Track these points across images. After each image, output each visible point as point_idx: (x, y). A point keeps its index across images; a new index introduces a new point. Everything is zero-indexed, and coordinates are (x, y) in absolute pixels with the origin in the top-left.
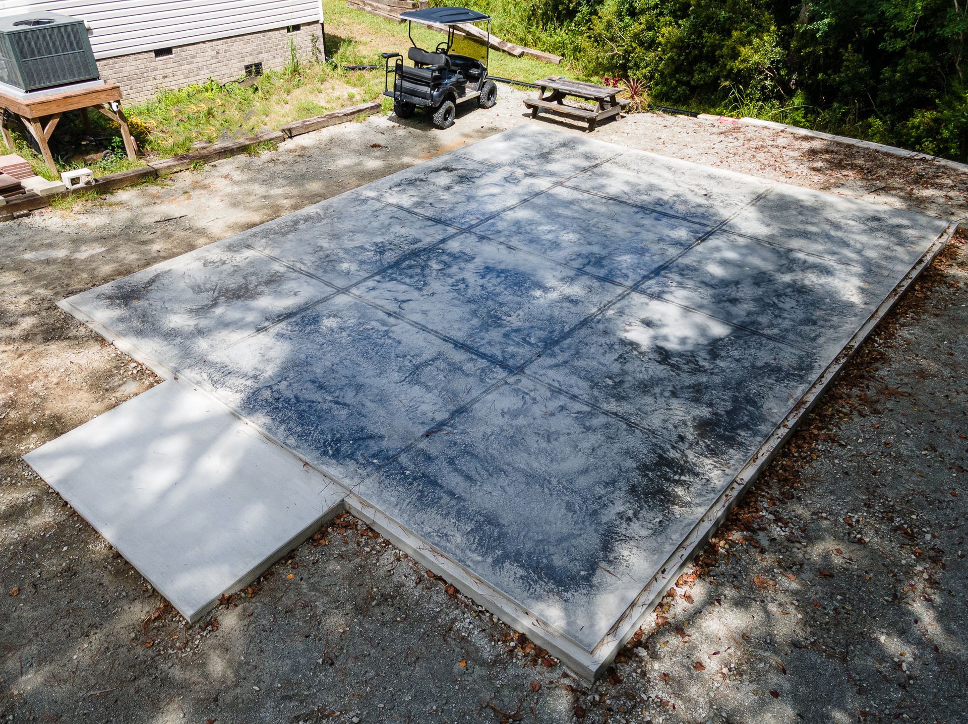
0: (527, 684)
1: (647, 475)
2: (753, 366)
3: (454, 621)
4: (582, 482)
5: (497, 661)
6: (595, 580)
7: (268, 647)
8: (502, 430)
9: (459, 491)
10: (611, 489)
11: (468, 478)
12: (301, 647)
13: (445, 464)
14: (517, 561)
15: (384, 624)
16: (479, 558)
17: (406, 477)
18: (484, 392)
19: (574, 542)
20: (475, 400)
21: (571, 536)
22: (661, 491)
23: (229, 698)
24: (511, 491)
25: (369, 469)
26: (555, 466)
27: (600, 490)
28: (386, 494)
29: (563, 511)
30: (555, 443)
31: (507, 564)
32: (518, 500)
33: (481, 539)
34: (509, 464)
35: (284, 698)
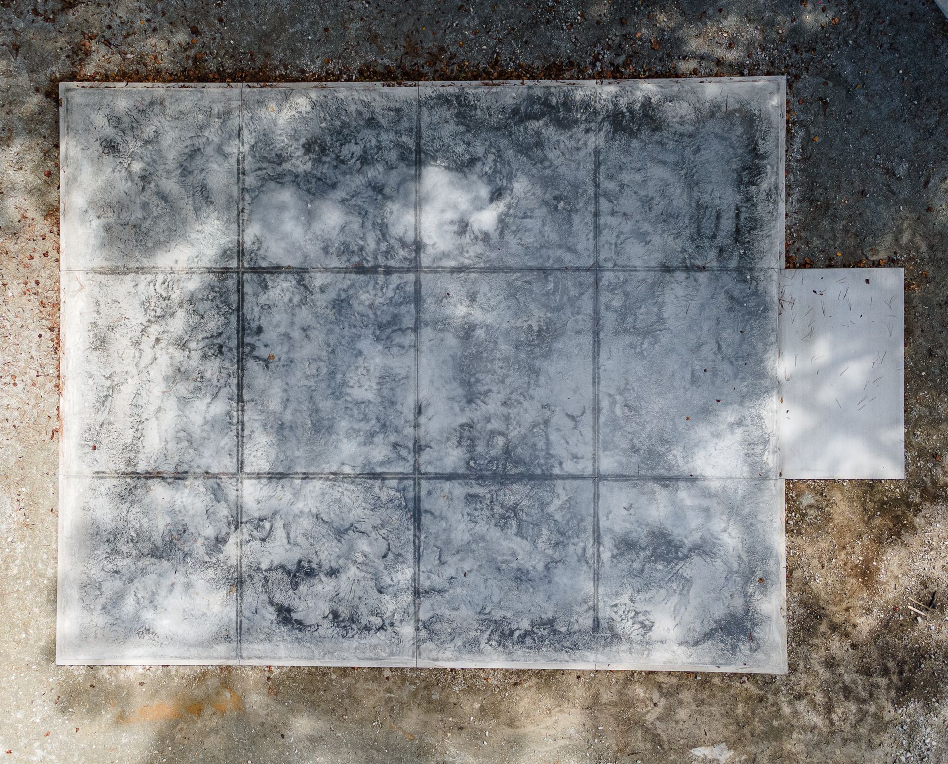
0: (802, 107)
1: (638, 130)
2: (468, 131)
3: (798, 161)
4: (671, 158)
5: (802, 126)
6: (737, 106)
7: (880, 225)
8: (664, 231)
9: (732, 214)
10: (665, 141)
11: (718, 217)
12: (868, 211)
13: (719, 238)
14: (755, 149)
15: (826, 189)
16: (768, 167)
17: (746, 249)
18: (636, 270)
19: (720, 132)
20: (649, 269)
21: (717, 136)
22: (646, 115)
23: (914, 215)
24: (709, 188)
25: (756, 274)
26: (671, 180)
27: (671, 145)
28: (766, 248)
29: (702, 152)
30: (650, 195)
31: (761, 152)
32: (713, 180)
33: (756, 176)
34: (690, 205)
35: (894, 193)
